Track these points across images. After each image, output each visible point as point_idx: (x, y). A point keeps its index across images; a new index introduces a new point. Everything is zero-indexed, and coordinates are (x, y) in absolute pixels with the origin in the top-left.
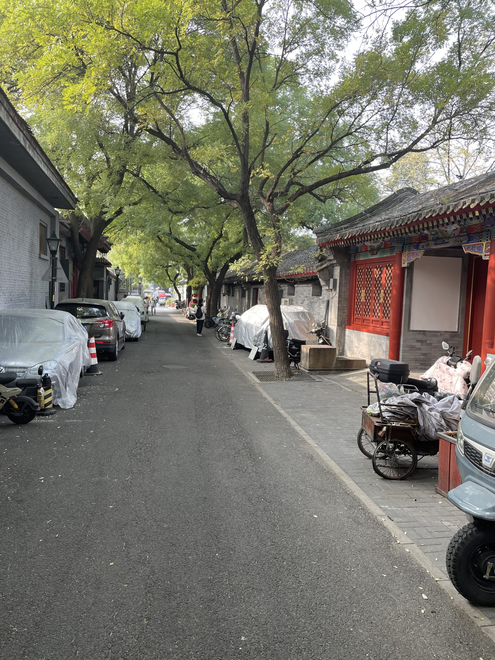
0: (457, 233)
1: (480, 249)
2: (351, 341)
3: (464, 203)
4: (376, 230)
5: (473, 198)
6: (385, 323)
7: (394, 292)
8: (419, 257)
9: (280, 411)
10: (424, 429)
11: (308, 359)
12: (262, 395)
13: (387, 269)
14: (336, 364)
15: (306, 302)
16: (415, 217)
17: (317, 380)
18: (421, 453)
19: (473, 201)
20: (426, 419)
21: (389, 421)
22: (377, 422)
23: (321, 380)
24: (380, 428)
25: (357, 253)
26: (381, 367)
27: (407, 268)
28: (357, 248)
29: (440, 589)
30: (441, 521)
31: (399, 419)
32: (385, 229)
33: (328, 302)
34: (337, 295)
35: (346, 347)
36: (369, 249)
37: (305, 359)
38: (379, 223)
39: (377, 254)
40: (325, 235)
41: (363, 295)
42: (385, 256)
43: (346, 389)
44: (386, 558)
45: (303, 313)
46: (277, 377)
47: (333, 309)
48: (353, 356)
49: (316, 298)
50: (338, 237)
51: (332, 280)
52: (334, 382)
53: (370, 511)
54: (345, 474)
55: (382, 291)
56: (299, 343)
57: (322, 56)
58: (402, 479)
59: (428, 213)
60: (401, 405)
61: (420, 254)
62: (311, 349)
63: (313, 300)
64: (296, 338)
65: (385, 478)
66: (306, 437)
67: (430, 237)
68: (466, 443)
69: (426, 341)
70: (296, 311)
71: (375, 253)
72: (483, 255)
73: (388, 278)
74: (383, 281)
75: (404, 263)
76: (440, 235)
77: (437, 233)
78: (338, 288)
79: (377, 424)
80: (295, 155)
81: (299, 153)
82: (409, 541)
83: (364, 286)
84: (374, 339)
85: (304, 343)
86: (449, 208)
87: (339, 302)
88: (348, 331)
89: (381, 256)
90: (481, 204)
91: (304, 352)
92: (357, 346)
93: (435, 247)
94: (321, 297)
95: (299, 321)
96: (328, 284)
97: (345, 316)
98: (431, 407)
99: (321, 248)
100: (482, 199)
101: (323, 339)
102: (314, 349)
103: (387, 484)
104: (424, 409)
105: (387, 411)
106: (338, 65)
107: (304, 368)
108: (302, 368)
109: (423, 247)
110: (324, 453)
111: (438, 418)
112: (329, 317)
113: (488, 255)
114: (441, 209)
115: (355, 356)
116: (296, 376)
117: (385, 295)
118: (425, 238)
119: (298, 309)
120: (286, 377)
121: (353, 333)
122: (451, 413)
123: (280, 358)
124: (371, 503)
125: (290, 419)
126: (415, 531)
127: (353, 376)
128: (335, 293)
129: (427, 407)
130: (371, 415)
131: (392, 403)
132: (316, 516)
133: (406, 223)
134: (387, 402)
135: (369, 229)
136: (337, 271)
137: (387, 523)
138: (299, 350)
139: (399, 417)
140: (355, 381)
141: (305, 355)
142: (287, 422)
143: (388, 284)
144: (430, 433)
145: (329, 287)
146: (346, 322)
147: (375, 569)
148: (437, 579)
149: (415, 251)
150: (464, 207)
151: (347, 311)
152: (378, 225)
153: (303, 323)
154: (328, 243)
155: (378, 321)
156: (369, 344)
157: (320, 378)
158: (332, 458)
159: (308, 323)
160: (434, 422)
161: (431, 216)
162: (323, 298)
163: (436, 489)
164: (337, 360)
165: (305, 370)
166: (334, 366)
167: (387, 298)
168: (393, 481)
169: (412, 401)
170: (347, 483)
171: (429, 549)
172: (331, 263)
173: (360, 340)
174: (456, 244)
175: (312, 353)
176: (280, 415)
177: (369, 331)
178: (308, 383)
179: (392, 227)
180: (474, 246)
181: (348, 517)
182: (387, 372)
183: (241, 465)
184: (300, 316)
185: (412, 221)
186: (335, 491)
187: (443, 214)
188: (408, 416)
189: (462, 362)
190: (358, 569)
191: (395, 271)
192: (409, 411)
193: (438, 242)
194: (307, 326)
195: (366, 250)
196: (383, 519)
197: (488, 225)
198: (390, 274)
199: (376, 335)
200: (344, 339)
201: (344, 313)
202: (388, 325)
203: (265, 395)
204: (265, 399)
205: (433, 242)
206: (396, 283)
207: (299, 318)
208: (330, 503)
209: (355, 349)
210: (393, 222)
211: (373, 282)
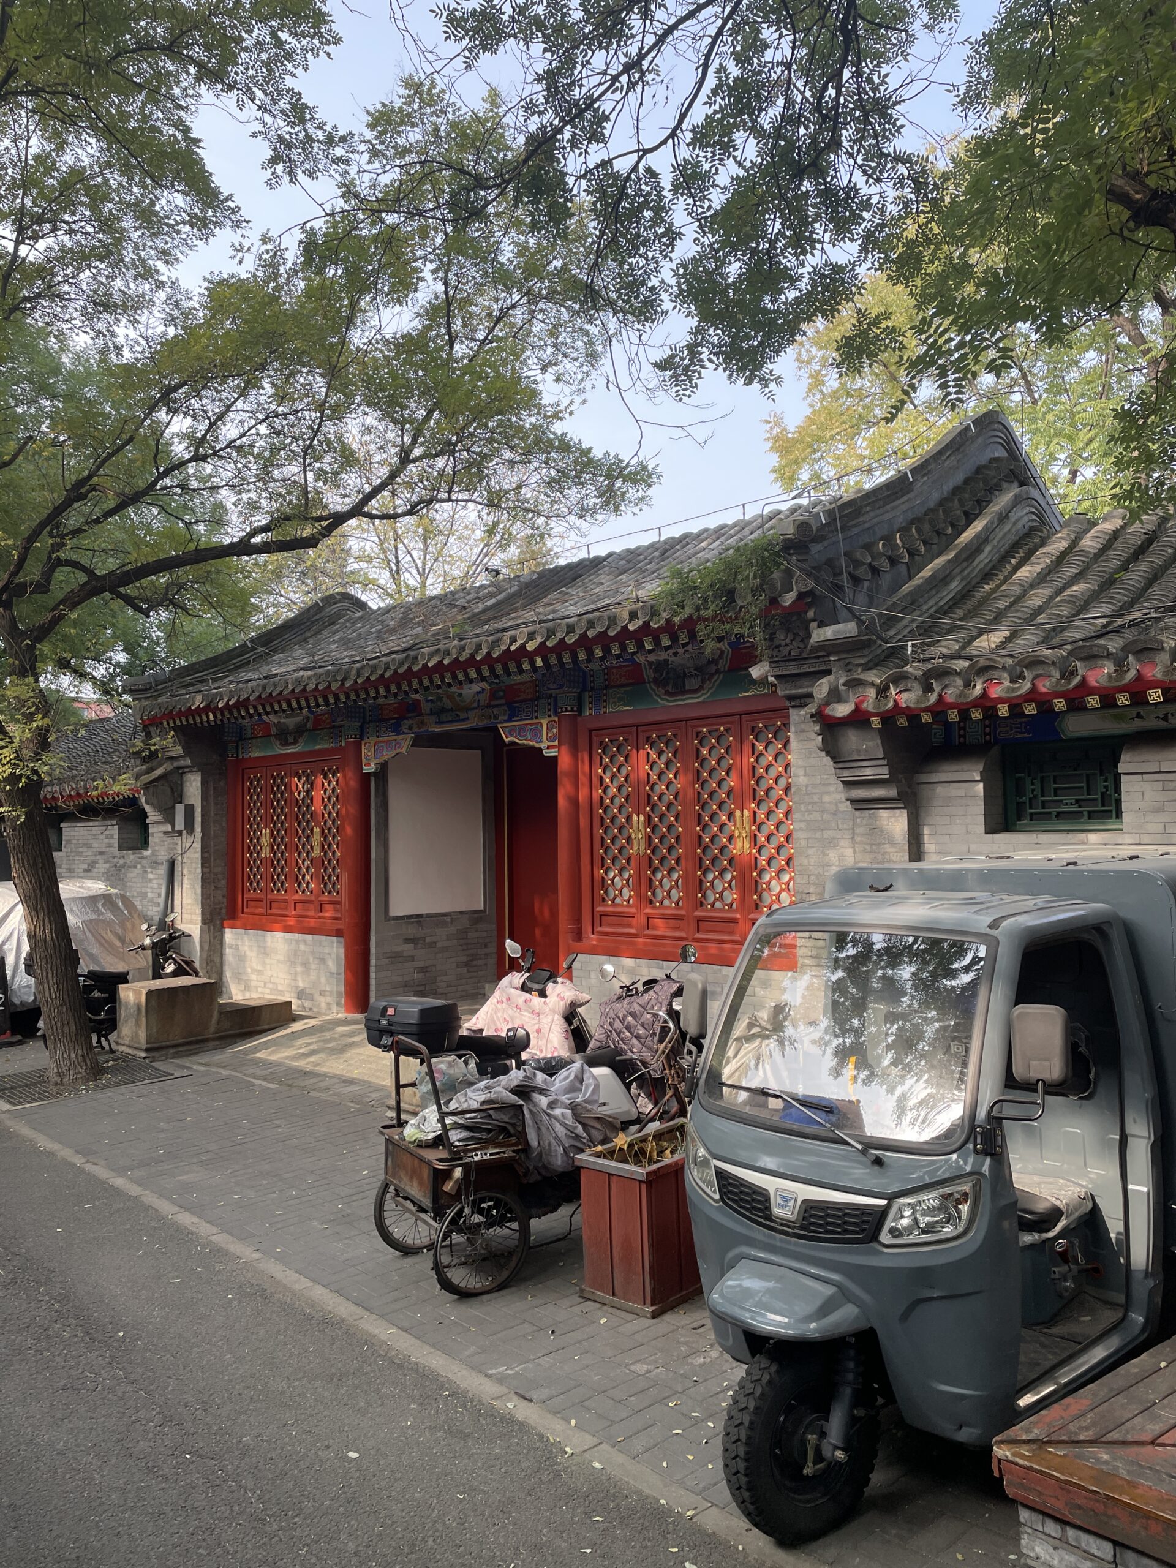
0: (484, 699)
1: (536, 734)
2: (242, 959)
3: (513, 640)
4: (304, 689)
5: (531, 629)
6: (327, 906)
7: (349, 831)
8: (404, 751)
9: (111, 1181)
10: (540, 1154)
11: (144, 1020)
12: (35, 1147)
13: (325, 777)
14: (218, 1022)
15: (102, 867)
16: (402, 663)
17: (176, 1075)
18: (533, 1211)
19: (531, 636)
20: (544, 1130)
21: (467, 1151)
22: (440, 1160)
23: (186, 1072)
24: (447, 1174)
25: (241, 739)
26: (396, 1020)
27: (375, 774)
28: (242, 728)
29: (709, 1536)
30: (627, 1365)
31: (485, 1141)
32: (329, 686)
33: (172, 864)
34: (198, 845)
35: (228, 974)
36: (274, 731)
37: (131, 1022)
38: (309, 673)
39: (295, 743)
40: (157, 697)
41: (266, 841)
42: (318, 747)
43: (263, 1083)
44: (567, 1505)
45: (107, 898)
46: (56, 1084)
47: (185, 881)
48: (247, 995)
49: (131, 856)
50: (198, 701)
51: (180, 809)
52: (225, 1073)
53: (470, 1394)
54: (366, 1314)
55: (317, 830)
56: (110, 982)
57: (115, 265)
58: (501, 1287)
59: (431, 656)
60: (489, 1108)
61: (404, 743)
62: (150, 994)
63: (122, 862)
64: (97, 969)
65: (464, 1295)
66: (221, 1239)
67: (426, 708)
68: (721, 1174)
69: (423, 939)
70: (85, 893)
71: (291, 740)
72: (543, 745)
73: (329, 799)
74: (317, 806)
75: (368, 765)
76: (448, 704)
77: (440, 699)
78: (198, 829)
79: (440, 1166)
80: (73, 495)
81: (83, 490)
82: (590, 1440)
83: (269, 820)
84: (302, 947)
85: (123, 978)
86: (479, 647)
87: (205, 862)
88: (229, 935)
89: (307, 749)
90: (550, 644)
91: (127, 1004)
92: (259, 968)
93: (437, 729)
94: (146, 853)
95: (97, 921)
96: (170, 819)
97: (220, 896)
98: (551, 1098)
99: (145, 727)
100: (551, 633)
101: (175, 962)
102: (160, 992)
103: (472, 1310)
104: (535, 1105)
105: (456, 1126)
106: (162, 295)
107: (129, 1046)
108: (122, 1048)
109: (410, 728)
110: (288, 1272)
111: (570, 1121)
112: (177, 903)
113: (554, 747)
114: (463, 649)
115: (254, 995)
116: (113, 1070)
117: (325, 838)
118: (415, 707)
119: (89, 889)
120: (86, 1080)
121: (246, 938)
122: (586, 1101)
123: (66, 1029)
124: (464, 1372)
125: (150, 1198)
126: (589, 1409)
127: (266, 1046)
128: (190, 839)
129: (543, 1101)
130: (419, 1146)
131: (465, 1106)
132: (353, 1455)
133: (382, 676)
134: (453, 1105)
135: (286, 687)
136: (193, 787)
137: (524, 1412)
138: (113, 998)
139: (484, 1136)
140: (274, 1058)
141: (133, 1010)
142: (147, 1208)
143: (330, 813)
144: (553, 1160)
145: (173, 826)
146: (224, 911)
147: (558, 1542)
148: (689, 1513)
149: (393, 737)
150: (513, 648)
151: (224, 882)
152: (309, 678)
153: (108, 924)
154: (170, 715)
155: (310, 902)
156: (292, 960)
157: (183, 1067)
158: (313, 1280)
159: (122, 924)
160: (560, 1130)
161: (441, 663)
162: (153, 854)
163: (582, 1290)
164: (221, 1013)
165: (136, 1052)
166: (212, 1029)
167: (330, 845)
168: (485, 1297)
169: (511, 1091)
170: (383, 1337)
171: (639, 1444)
172: (176, 764)
173: (264, 952)
174: (485, 723)
175: (153, 1003)
176: (117, 1192)
177: (288, 929)
178: (156, 1086)
179: (347, 684)
180: (522, 728)
181: (431, 1428)
182: (414, 1029)
183: (73, 1372)
184: (100, 905)
185: (395, 672)
186: (366, 1369)
187: (467, 660)
188: (503, 1130)
189: (555, 982)
190: (523, 1561)
191: (347, 784)
192: (505, 1118)
193: (444, 718)
194: (120, 931)
195: (267, 734)
196: (510, 1405)
197: (551, 686)
198: (334, 789)
199: (309, 937)
200: (222, 955)
201: (216, 888)
202: (336, 910)
203: (44, 1142)
204: (51, 1154)
205: (434, 718)
206: (352, 809)
207: (96, 911)
208: (369, 1405)
209: (254, 977)
210: (348, 672)
211: (291, 810)
